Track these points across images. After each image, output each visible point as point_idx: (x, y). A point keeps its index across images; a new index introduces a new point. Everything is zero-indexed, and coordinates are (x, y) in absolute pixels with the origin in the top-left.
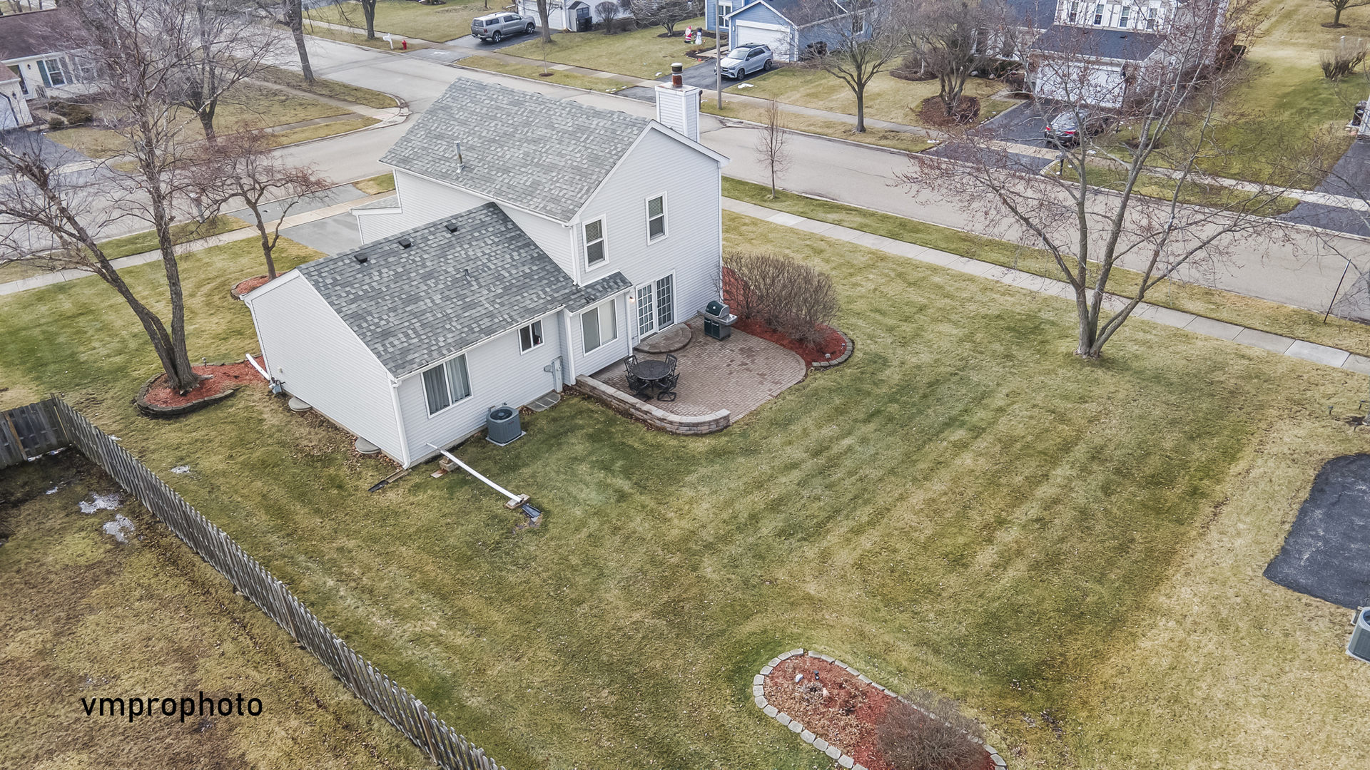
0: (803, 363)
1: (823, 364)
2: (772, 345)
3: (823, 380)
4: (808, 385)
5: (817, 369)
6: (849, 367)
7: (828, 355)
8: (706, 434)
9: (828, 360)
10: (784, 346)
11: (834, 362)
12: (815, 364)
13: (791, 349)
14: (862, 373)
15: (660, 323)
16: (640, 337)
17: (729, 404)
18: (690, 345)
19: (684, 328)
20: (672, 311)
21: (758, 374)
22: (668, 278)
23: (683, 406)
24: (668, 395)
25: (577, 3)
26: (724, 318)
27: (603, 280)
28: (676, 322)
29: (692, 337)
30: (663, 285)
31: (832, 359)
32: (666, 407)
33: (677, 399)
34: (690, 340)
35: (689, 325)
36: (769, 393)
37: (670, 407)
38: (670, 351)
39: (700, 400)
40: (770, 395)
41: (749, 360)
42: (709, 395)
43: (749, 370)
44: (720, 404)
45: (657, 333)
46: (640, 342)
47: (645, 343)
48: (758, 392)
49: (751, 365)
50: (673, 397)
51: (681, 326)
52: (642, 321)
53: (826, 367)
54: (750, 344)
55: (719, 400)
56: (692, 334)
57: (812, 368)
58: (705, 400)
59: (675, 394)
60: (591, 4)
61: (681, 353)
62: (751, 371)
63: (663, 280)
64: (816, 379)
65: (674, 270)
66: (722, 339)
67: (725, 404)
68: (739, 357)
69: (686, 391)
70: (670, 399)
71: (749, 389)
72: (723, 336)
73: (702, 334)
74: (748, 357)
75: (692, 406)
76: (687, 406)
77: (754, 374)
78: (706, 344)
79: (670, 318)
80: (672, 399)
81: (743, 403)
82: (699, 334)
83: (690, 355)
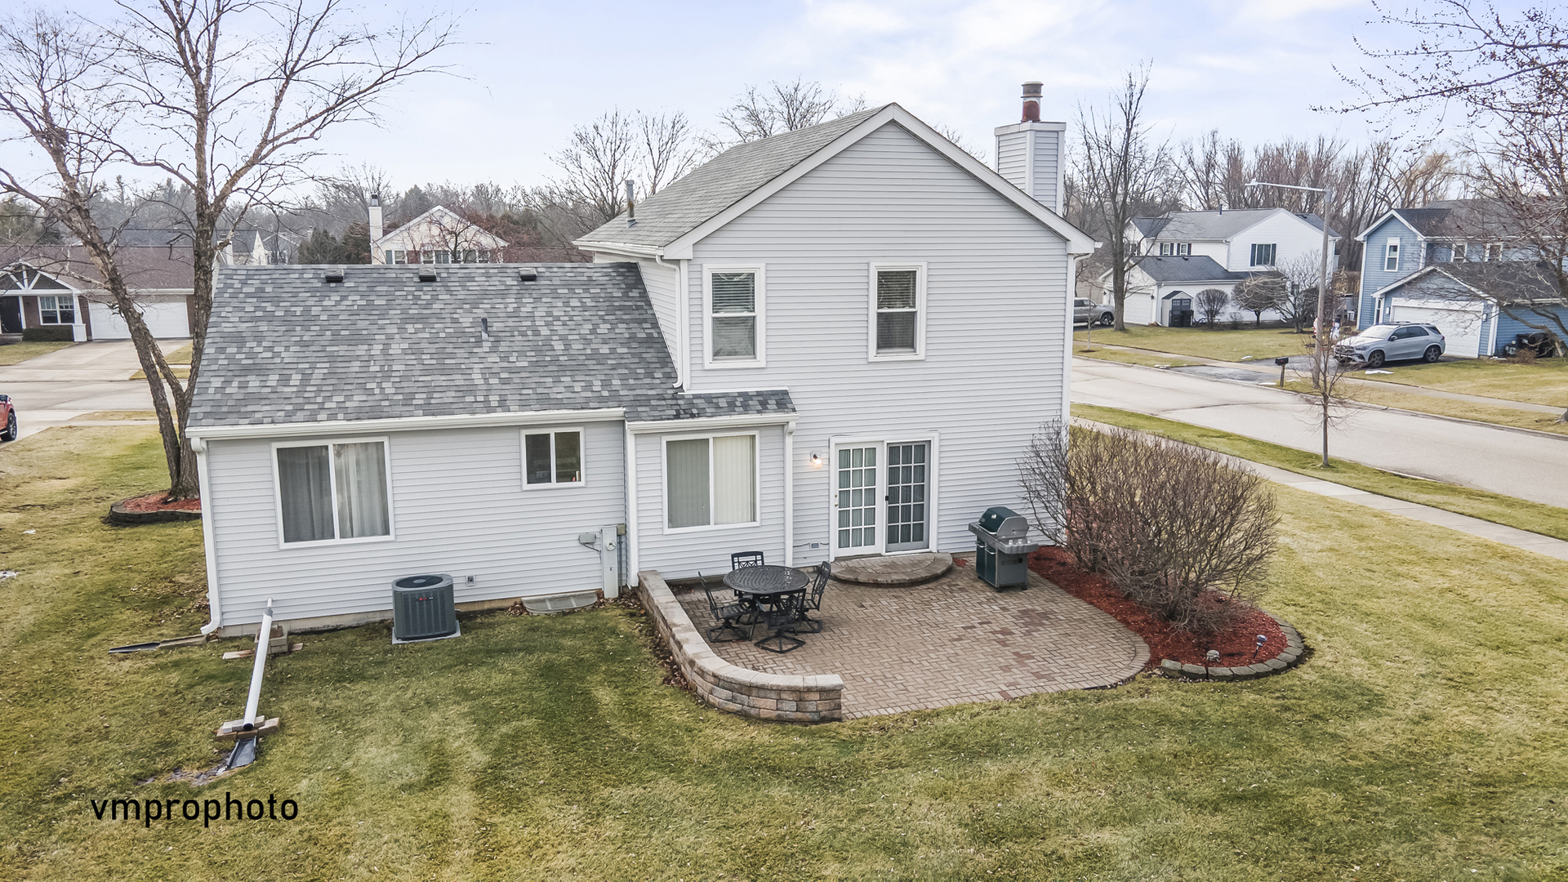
0: (1145, 655)
1: (1189, 667)
2: (1101, 617)
3: (1165, 697)
4: (1118, 697)
5: (1169, 675)
6: (1259, 692)
7: (1213, 653)
8: (767, 720)
9: (1207, 664)
10: (1127, 623)
11: (1224, 671)
12: (1167, 663)
13: (1140, 631)
14: (1287, 709)
15: (892, 538)
16: (835, 551)
17: (890, 684)
18: (929, 586)
19: (941, 560)
20: (925, 522)
21: (1016, 654)
22: (922, 448)
23: (790, 665)
24: (783, 640)
25: (1176, 293)
26: (1006, 541)
27: (740, 394)
28: (933, 547)
29: (944, 574)
30: (907, 460)
31: (1220, 664)
32: (752, 658)
33: (794, 652)
34: (935, 578)
35: (958, 559)
36: (1004, 688)
37: (761, 660)
38: (877, 585)
39: (837, 664)
40: (1002, 693)
41: (1023, 630)
42: (867, 662)
43: (1004, 643)
44: (869, 680)
45: (880, 555)
46: (832, 560)
47: (843, 563)
48: (980, 682)
49: (1018, 637)
50: (790, 647)
51: (939, 556)
52: (843, 518)
53: (1194, 677)
54: (1054, 607)
55: (878, 673)
56: (949, 571)
57: (1156, 671)
58: (848, 667)
59: (801, 643)
60: (1192, 291)
61: (898, 592)
62: (1006, 645)
63: (907, 448)
64: (1147, 691)
65: (935, 434)
66: (1003, 589)
67: (880, 683)
68: (1007, 621)
69: (828, 645)
70: (781, 648)
71: (967, 671)
72: (1004, 583)
73: (973, 575)
74: (1026, 624)
75: (809, 669)
76: (799, 667)
77: (1008, 651)
78: (962, 590)
79: (920, 534)
80: (784, 648)
81: (921, 691)
82: (968, 575)
83: (910, 598)
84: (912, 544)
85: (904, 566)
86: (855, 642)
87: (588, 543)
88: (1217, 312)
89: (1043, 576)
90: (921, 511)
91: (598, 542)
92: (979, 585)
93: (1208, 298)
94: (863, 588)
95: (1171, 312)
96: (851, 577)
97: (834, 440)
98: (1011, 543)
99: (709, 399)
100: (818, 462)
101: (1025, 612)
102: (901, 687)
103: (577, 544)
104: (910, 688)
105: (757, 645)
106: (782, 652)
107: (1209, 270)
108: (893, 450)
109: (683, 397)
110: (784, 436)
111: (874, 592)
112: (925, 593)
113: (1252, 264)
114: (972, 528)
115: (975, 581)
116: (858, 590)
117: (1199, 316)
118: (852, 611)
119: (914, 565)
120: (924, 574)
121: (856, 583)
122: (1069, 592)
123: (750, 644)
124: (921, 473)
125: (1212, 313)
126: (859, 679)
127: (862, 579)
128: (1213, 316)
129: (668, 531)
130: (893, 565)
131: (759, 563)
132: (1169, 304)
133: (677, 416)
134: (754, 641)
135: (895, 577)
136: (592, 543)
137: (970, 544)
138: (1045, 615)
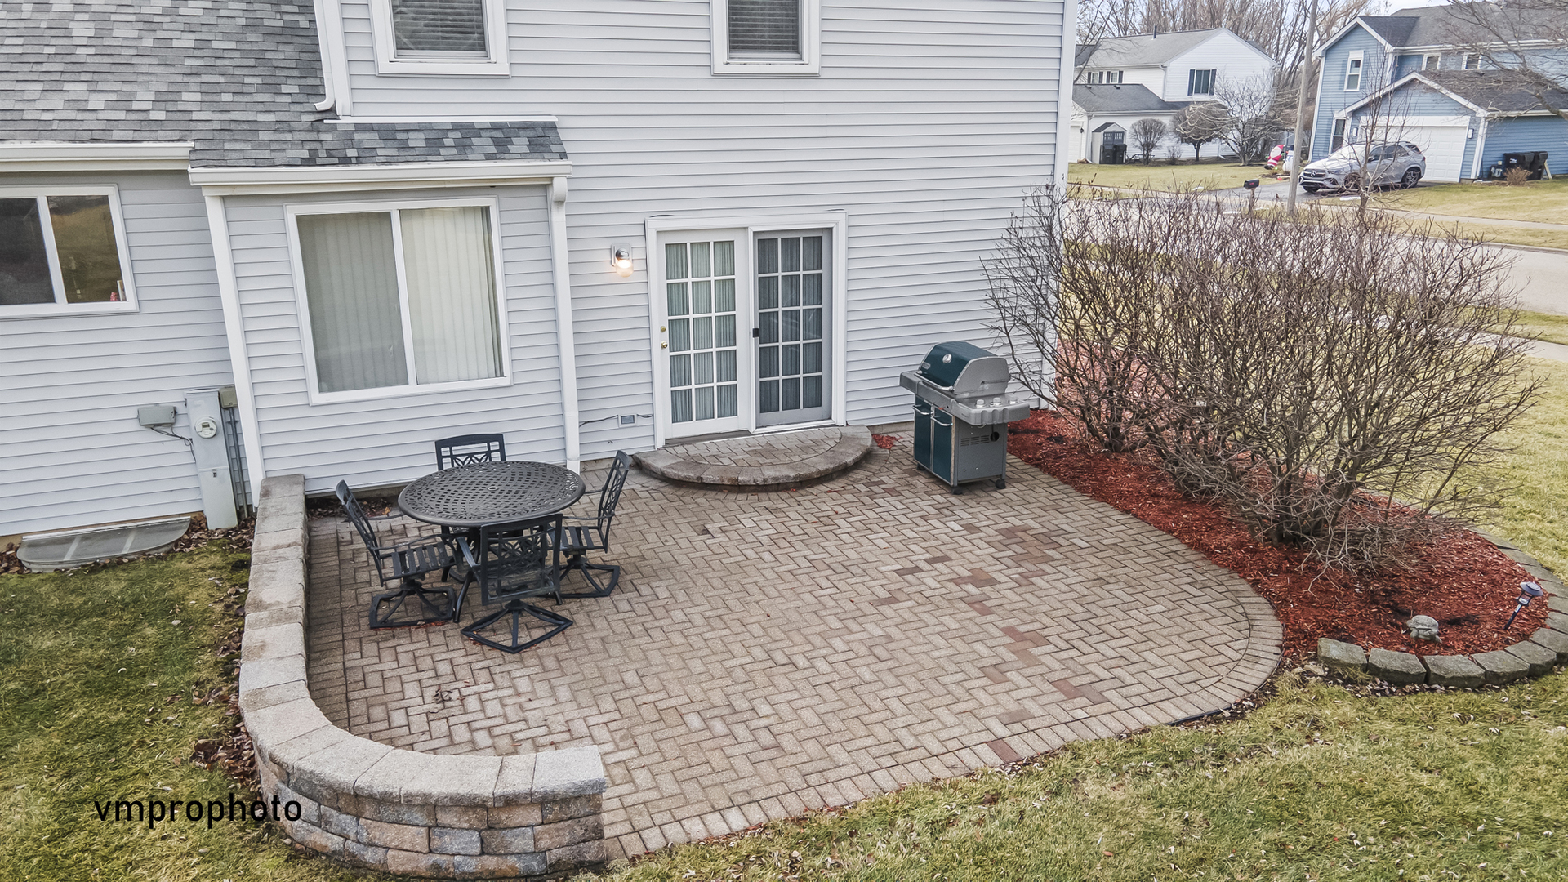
0: (1270, 630)
1: (1382, 657)
2: (1155, 540)
3: (1360, 741)
5: (1337, 673)
7: (1423, 623)
9: (1420, 646)
10: (1209, 553)
11: (1455, 664)
12: (1332, 648)
15: (766, 403)
16: (665, 428)
17: (741, 732)
18: (833, 485)
19: (853, 438)
20: (824, 374)
21: (1010, 631)
22: (817, 242)
23: (523, 685)
24: (527, 618)
25: (1107, 125)
26: (972, 401)
27: (456, 127)
28: (838, 417)
29: (858, 464)
30: (791, 265)
31: (1446, 648)
32: (444, 668)
33: (544, 649)
34: (843, 471)
35: (881, 438)
36: (1001, 731)
37: (463, 672)
38: (737, 488)
39: (631, 678)
40: (996, 744)
41: (1015, 572)
42: (697, 666)
43: (979, 606)
44: (694, 721)
45: (746, 433)
46: (660, 443)
47: (680, 450)
48: (943, 713)
49: (1006, 592)
50: (538, 633)
51: (848, 431)
52: (679, 370)
53: (1398, 681)
54: (1061, 521)
55: (717, 698)
56: (867, 457)
57: (1311, 666)
58: (652, 684)
59: (562, 624)
60: (1126, 124)
61: (775, 500)
62: (985, 611)
63: (791, 243)
64: (1316, 725)
65: (840, 217)
66: (964, 488)
67: (719, 727)
68: (980, 554)
69: (620, 627)
70: (515, 638)
71: (913, 684)
72: (966, 477)
73: (909, 464)
74: (1017, 560)
75: (564, 693)
76: (542, 689)
77: (993, 626)
78: (890, 491)
79: (815, 395)
80: (524, 638)
81: (812, 747)
82: (899, 463)
83: (795, 510)
84: (802, 412)
85: (788, 452)
86: (678, 615)
87: (162, 423)
88: (1154, 146)
89: (1027, 461)
90: (817, 356)
91: (181, 422)
92: (920, 481)
93: (1145, 128)
94: (711, 494)
95: (1103, 146)
96: (691, 474)
97: (654, 225)
98: (980, 406)
99: (388, 133)
100: (624, 264)
101: (1010, 533)
102: (765, 738)
103: (135, 426)
104: (787, 742)
105: (466, 631)
106: (516, 649)
107: (1143, 99)
108: (765, 245)
109: (333, 129)
110: (548, 210)
111: (732, 501)
112: (822, 500)
113: (1190, 93)
114: (906, 382)
115: (912, 474)
116: (702, 499)
117: (1133, 150)
118: (684, 543)
119: (804, 449)
120: (823, 465)
121: (701, 486)
122: (1081, 490)
123: (453, 630)
124: (817, 288)
125: (1148, 147)
126: (673, 718)
127: (710, 477)
128: (1149, 150)
129: (318, 398)
130: (768, 451)
131: (496, 456)
132: (1100, 139)
133: (310, 161)
134: (464, 624)
135: (770, 473)
136: (171, 425)
137: (904, 407)
138: (1048, 538)
